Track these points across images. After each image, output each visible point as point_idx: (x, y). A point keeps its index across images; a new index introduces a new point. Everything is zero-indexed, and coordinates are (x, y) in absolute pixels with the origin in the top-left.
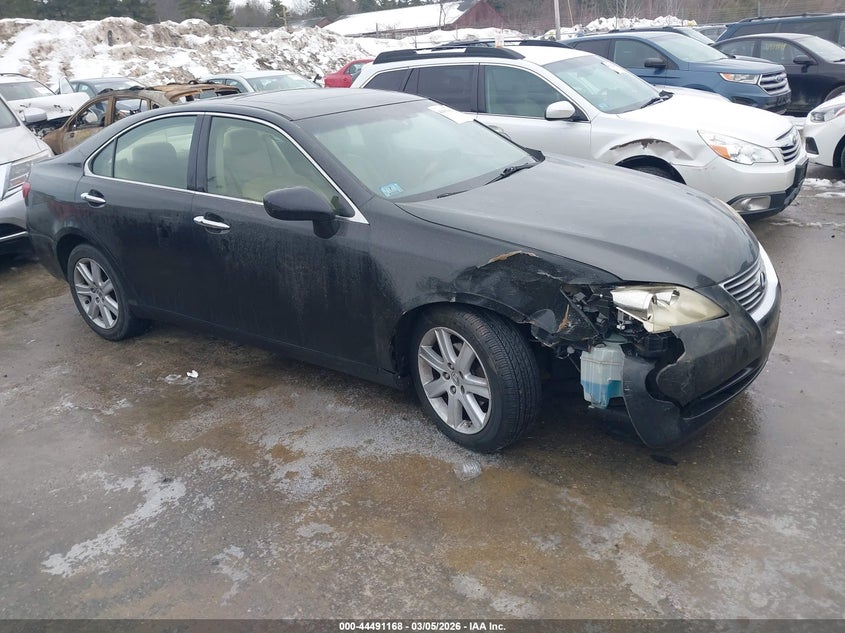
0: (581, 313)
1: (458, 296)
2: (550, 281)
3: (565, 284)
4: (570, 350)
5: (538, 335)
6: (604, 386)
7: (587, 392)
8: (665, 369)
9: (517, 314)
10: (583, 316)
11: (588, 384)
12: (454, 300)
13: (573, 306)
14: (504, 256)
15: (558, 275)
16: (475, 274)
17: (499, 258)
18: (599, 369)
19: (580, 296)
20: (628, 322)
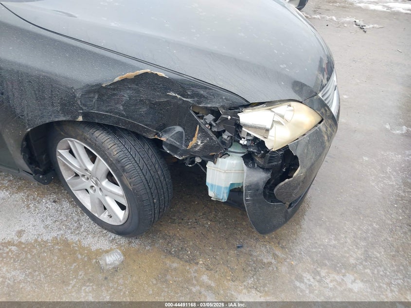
0: (210, 132)
1: (85, 115)
2: (180, 102)
3: (196, 106)
4: (198, 160)
5: (169, 150)
6: (226, 188)
7: (212, 190)
8: (282, 183)
9: (148, 131)
10: (211, 134)
11: (212, 186)
12: (80, 119)
13: (203, 126)
14: (130, 74)
15: (187, 96)
16: (100, 91)
17: (125, 76)
18: (223, 176)
19: (210, 118)
20: (249, 138)
